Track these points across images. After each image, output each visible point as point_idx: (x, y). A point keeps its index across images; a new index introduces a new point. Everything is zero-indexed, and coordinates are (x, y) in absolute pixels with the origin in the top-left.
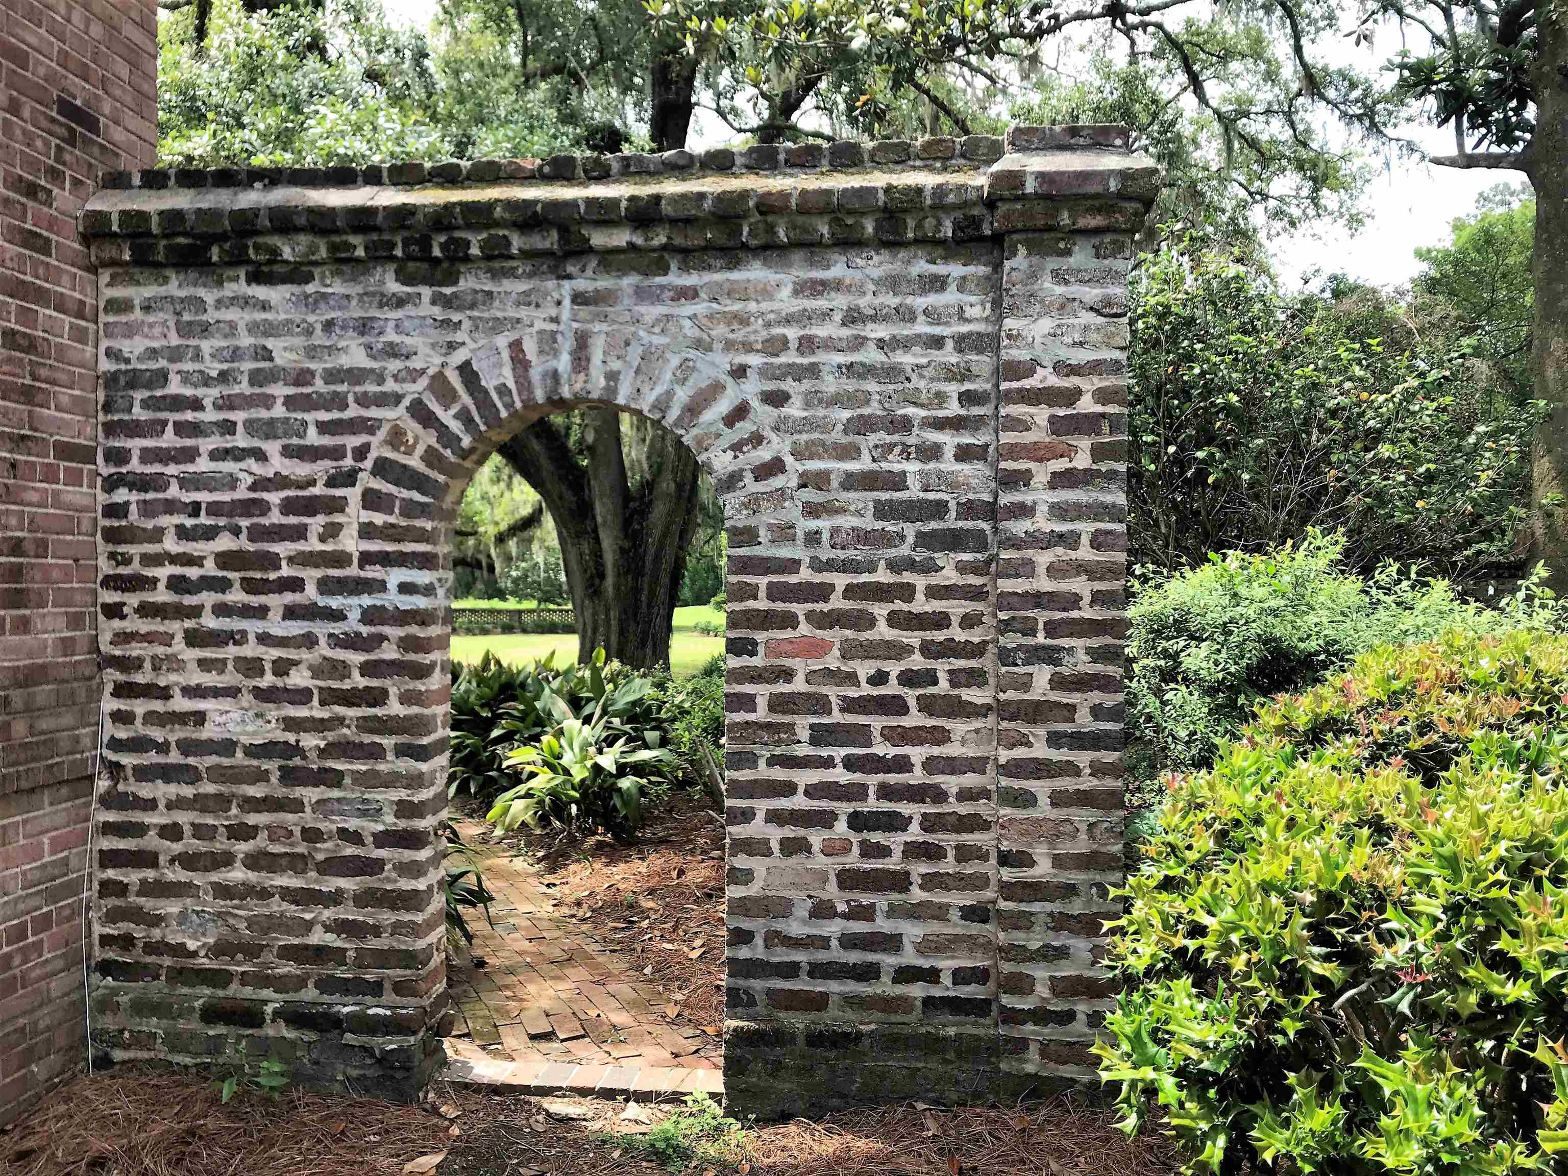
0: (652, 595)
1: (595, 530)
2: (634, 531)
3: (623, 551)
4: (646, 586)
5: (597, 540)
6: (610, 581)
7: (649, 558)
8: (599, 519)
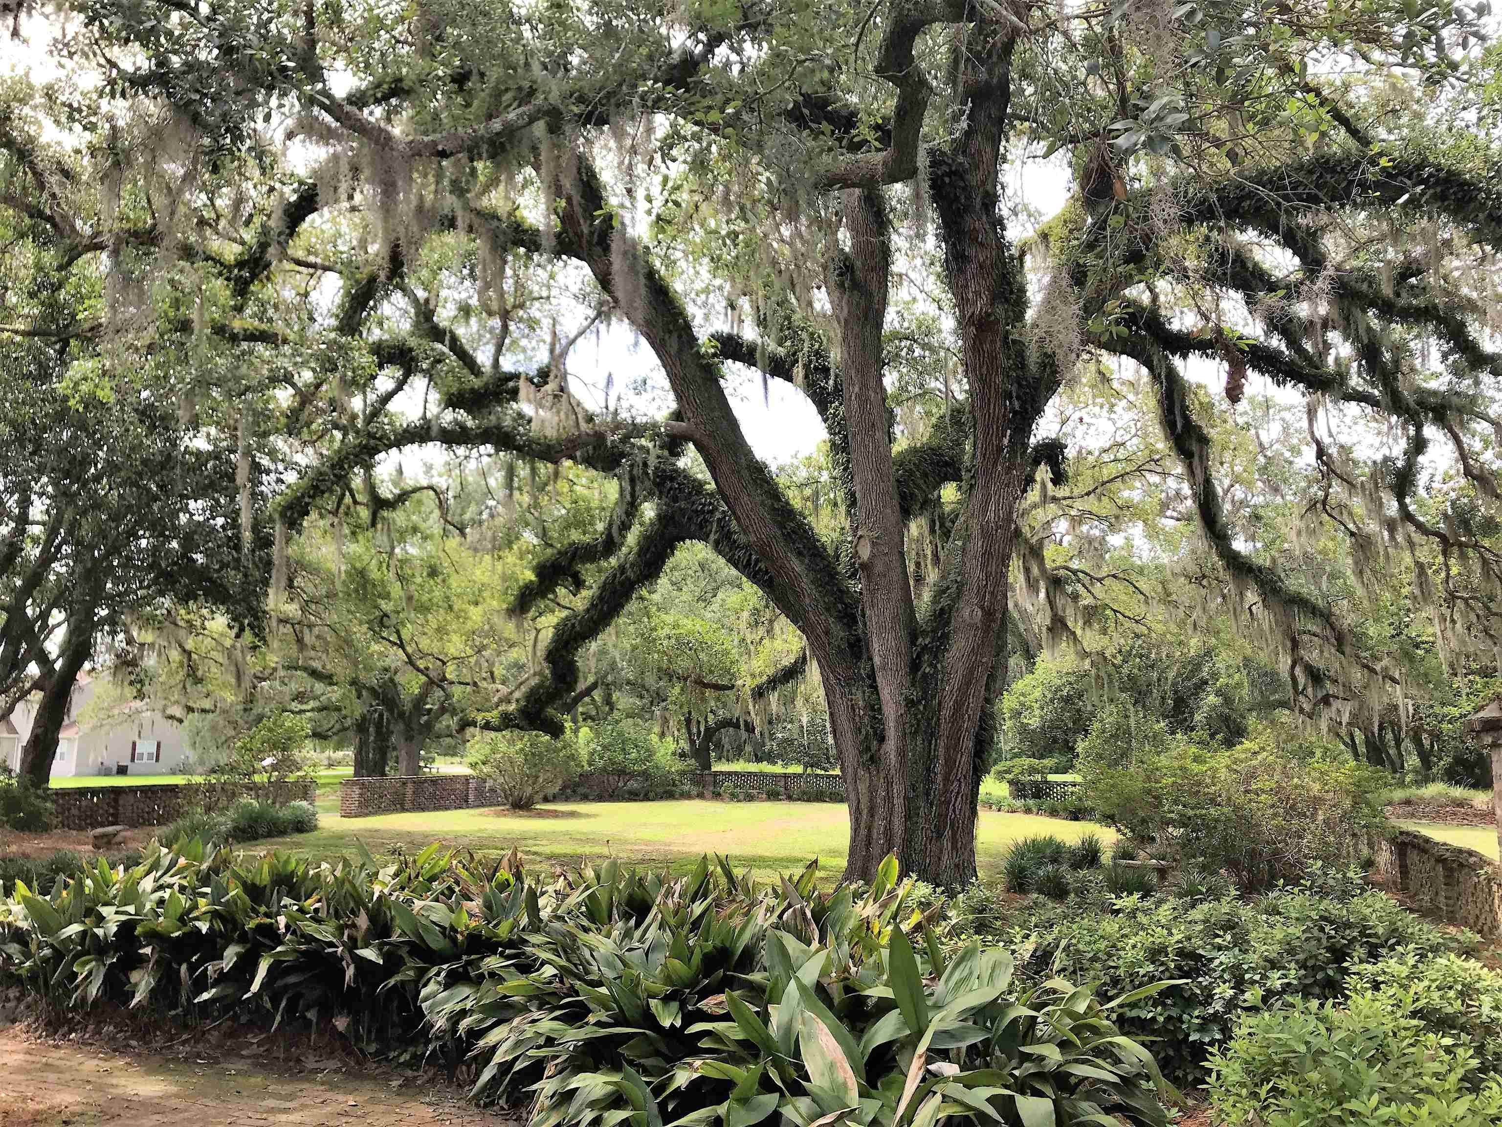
0: (950, 763)
1: (872, 676)
2: (925, 675)
3: (910, 703)
4: (941, 751)
5: (874, 687)
6: (891, 746)
7: (945, 713)
8: (877, 660)
